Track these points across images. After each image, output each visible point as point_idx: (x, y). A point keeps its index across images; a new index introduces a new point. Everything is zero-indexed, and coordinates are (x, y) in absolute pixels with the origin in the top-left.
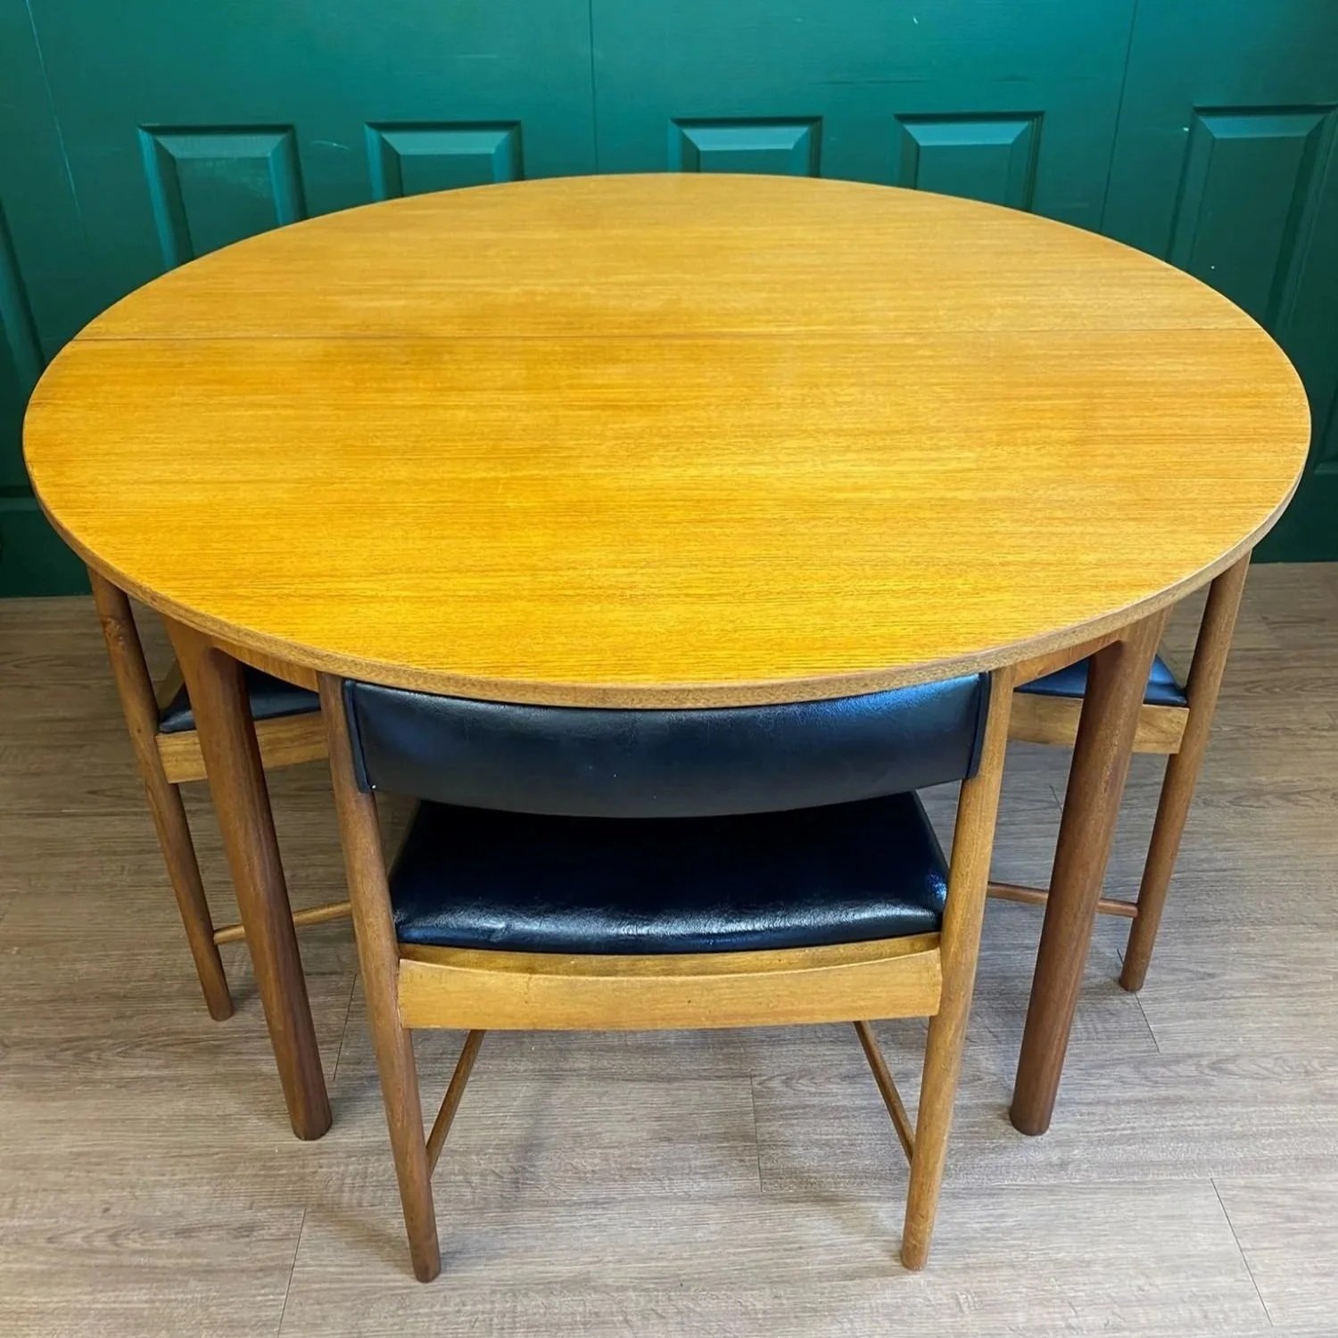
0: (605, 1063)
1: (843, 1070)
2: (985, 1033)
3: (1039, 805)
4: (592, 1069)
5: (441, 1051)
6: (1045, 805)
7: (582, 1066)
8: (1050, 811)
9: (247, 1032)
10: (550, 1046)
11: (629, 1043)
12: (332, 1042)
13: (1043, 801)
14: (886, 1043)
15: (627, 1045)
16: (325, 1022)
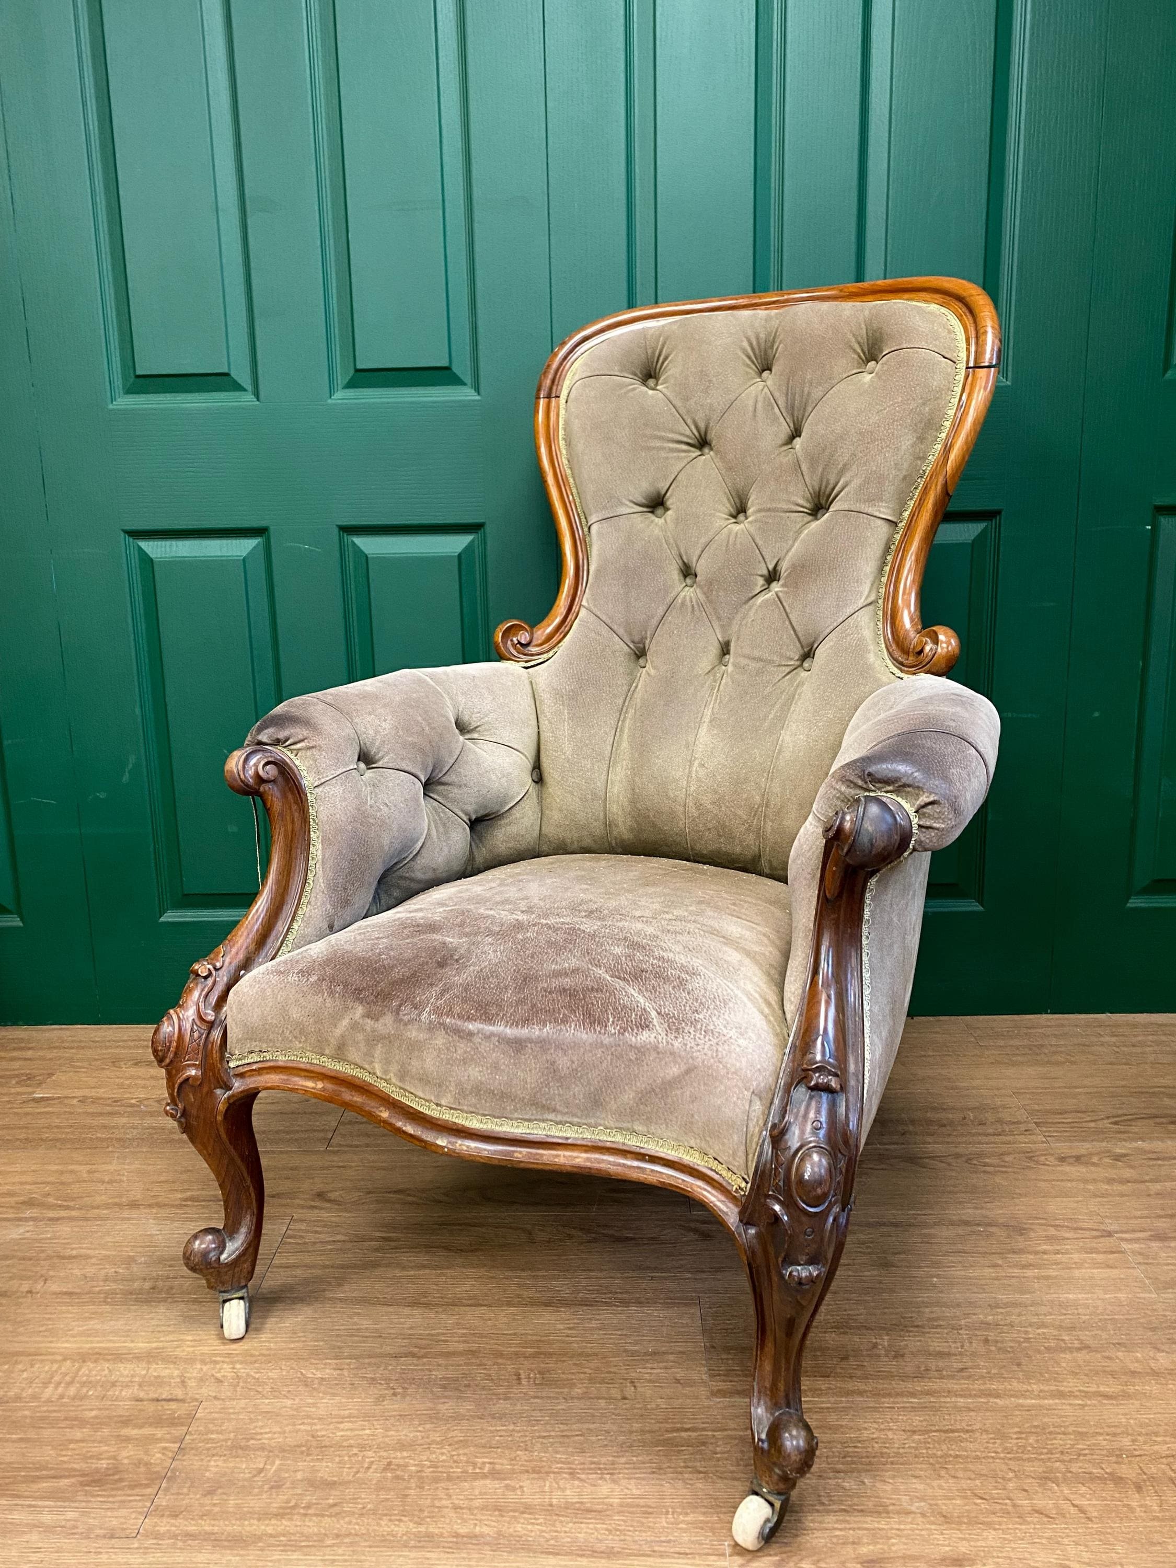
0: (519, 1527)
1: (864, 1550)
2: (1066, 1506)
3: (1087, 1234)
4: (500, 1534)
5: (292, 1504)
6: (1095, 1233)
7: (486, 1530)
8: (1102, 1240)
9: (37, 1469)
10: (444, 1502)
11: (555, 1501)
12: (147, 1486)
13: (1093, 1230)
14: (923, 1515)
15: (551, 1505)
16: (146, 1458)
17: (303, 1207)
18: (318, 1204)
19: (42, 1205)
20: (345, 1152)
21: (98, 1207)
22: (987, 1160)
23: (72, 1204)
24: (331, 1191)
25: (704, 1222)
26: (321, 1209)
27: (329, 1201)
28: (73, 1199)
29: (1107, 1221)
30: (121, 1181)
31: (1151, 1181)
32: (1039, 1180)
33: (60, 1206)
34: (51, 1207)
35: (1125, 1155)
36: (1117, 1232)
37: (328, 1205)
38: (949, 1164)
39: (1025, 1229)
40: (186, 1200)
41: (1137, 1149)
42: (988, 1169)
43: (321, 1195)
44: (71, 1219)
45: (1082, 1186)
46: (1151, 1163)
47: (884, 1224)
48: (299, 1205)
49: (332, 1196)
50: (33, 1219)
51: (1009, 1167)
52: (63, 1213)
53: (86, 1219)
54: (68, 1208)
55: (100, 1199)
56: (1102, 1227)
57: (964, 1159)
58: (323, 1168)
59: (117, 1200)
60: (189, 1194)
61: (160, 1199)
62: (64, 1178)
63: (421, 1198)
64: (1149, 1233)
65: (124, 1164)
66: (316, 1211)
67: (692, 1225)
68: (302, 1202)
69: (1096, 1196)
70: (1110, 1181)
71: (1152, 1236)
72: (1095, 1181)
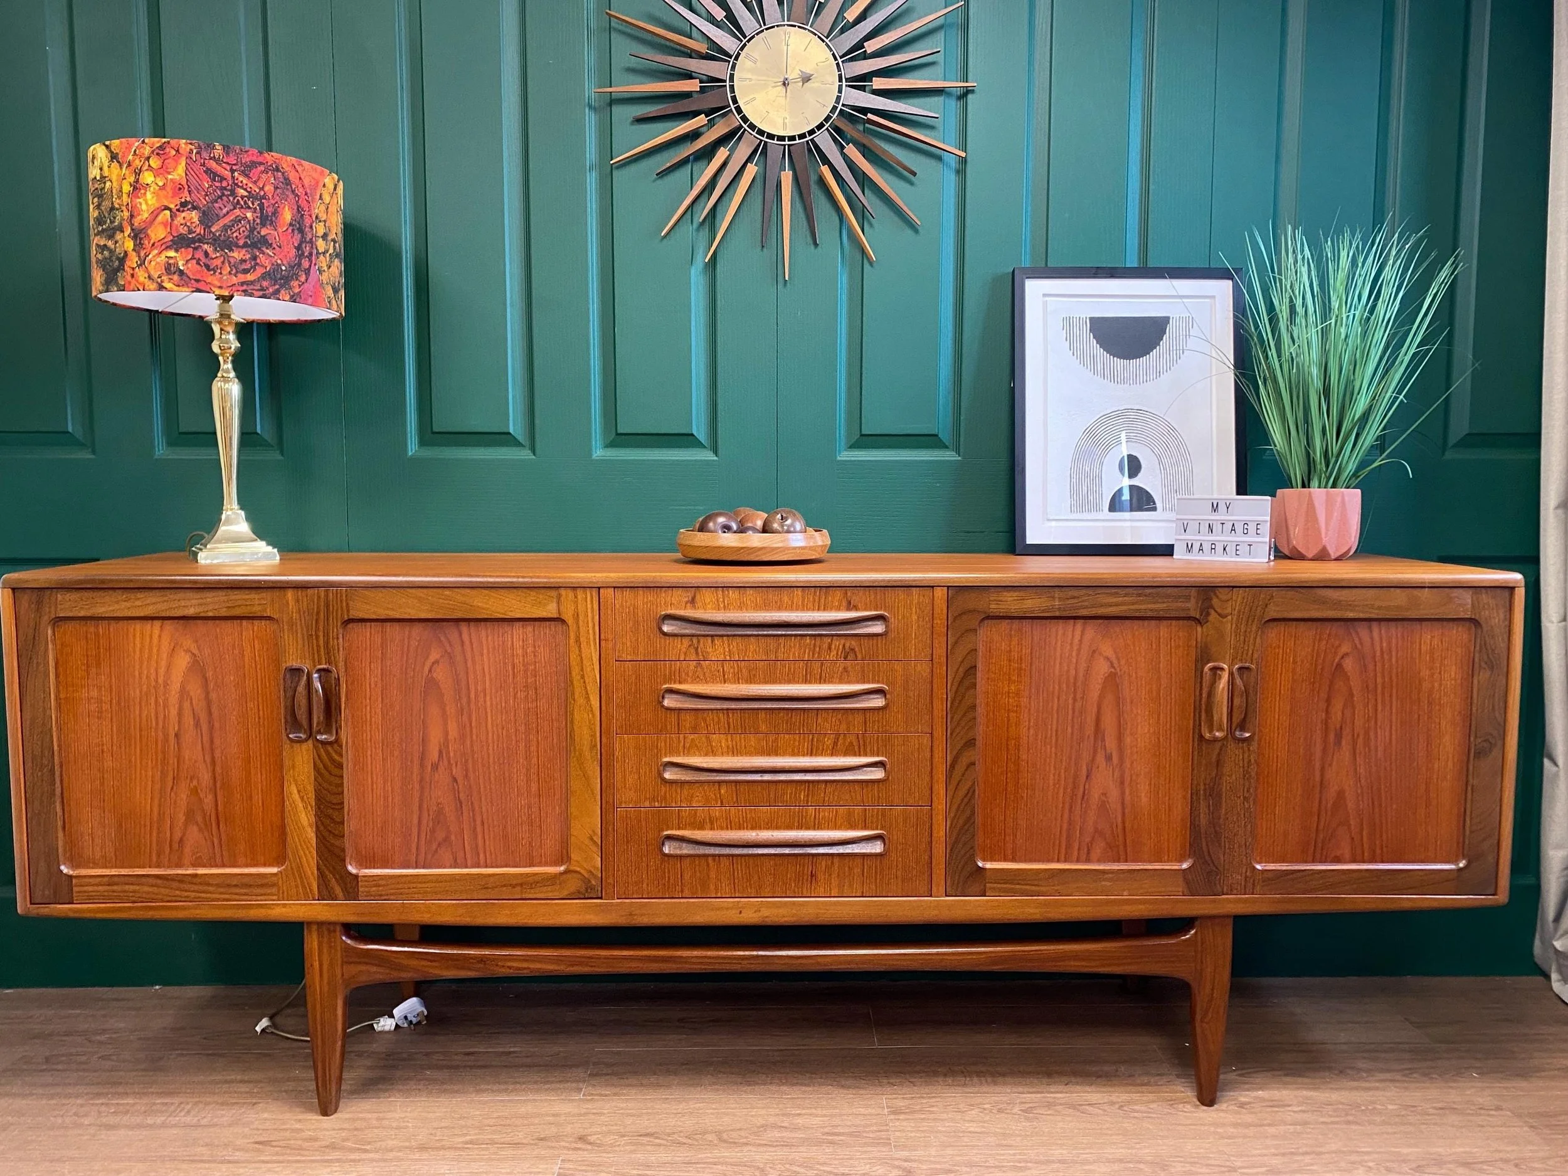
17: (568, 1149)
18: (579, 1146)
19: (342, 1148)
20: (598, 1100)
21: (391, 1150)
22: (1135, 1107)
23: (368, 1147)
24: (591, 1135)
25: (906, 1161)
26: (584, 1150)
27: (590, 1144)
28: (369, 1143)
29: (1232, 1158)
30: (407, 1127)
31: (1269, 1125)
32: (1179, 1125)
33: (359, 1149)
34: (352, 1150)
35: (1249, 1103)
36: (1240, 1168)
37: (589, 1147)
38: (1105, 1111)
39: (1166, 1166)
40: (467, 1143)
41: (1256, 1098)
42: (1136, 1115)
43: (581, 1138)
44: (372, 1160)
45: (1212, 1129)
46: (1269, 1109)
47: (1053, 1162)
48: (564, 1147)
49: (592, 1139)
50: (338, 1160)
51: (1154, 1113)
52: (364, 1156)
53: (385, 1160)
54: (366, 1151)
55: (391, 1143)
56: (1228, 1164)
57: (1117, 1106)
58: (580, 1115)
59: (407, 1144)
60: (468, 1138)
61: (444, 1143)
62: (358, 1124)
63: (667, 1141)
64: (1265, 1169)
65: (406, 1112)
66: (581, 1152)
67: (896, 1163)
68: (567, 1145)
69: (1223, 1138)
70: (1235, 1125)
71: (1268, 1171)
72: (1223, 1125)
